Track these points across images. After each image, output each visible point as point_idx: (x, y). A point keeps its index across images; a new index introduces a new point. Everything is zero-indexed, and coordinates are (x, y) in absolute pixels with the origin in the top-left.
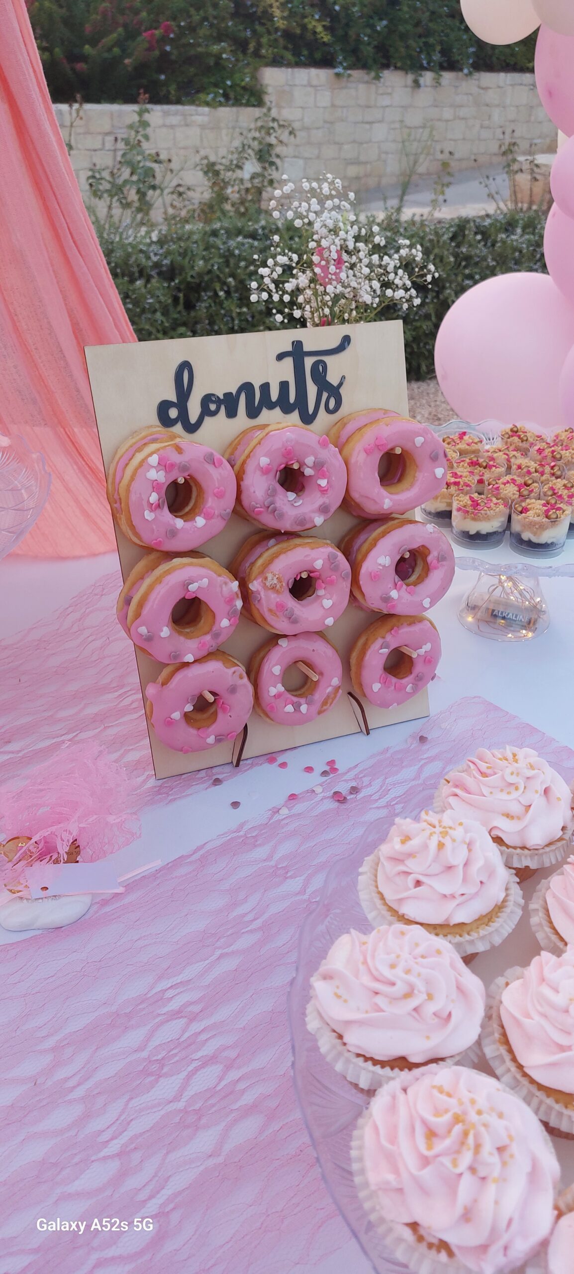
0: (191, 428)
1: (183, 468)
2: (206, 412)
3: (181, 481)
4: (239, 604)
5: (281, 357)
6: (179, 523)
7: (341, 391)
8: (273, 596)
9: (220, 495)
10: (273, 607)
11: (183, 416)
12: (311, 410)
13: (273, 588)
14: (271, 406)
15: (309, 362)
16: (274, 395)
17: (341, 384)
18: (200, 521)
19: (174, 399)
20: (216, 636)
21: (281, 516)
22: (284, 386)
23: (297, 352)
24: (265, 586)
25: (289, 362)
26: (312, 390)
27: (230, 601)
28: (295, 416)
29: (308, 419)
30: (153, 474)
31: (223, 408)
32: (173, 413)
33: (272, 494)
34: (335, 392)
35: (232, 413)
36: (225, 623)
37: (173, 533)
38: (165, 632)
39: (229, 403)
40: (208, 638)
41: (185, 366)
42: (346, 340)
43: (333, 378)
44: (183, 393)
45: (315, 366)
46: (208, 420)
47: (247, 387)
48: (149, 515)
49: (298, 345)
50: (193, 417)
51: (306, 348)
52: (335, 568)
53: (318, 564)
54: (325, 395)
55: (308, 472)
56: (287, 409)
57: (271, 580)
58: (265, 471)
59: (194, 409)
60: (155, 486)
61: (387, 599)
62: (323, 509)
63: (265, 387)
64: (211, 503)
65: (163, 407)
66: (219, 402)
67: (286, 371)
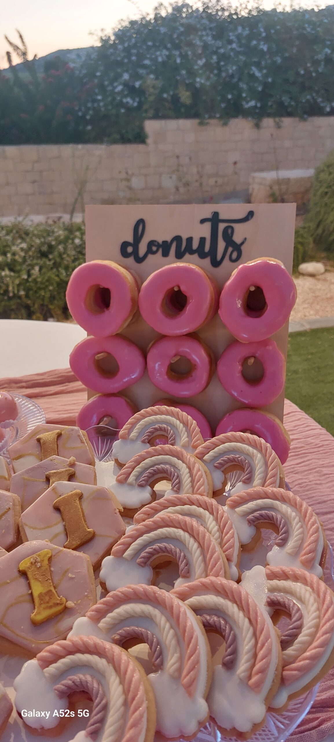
0: (139, 260)
2: (150, 251)
5: (203, 221)
7: (243, 248)
11: (135, 253)
12: (219, 257)
14: (192, 252)
15: (222, 226)
16: (195, 245)
17: (243, 243)
19: (132, 241)
22: (202, 240)
23: (215, 219)
31: (160, 251)
32: (130, 249)
35: (166, 254)
39: (165, 248)
41: (141, 222)
42: (251, 214)
43: (237, 238)
45: (226, 230)
47: (178, 239)
49: (216, 214)
50: (142, 253)
51: (222, 217)
54: (230, 249)
56: (202, 255)
59: (143, 249)
65: (124, 245)
66: (159, 246)
67: (206, 231)
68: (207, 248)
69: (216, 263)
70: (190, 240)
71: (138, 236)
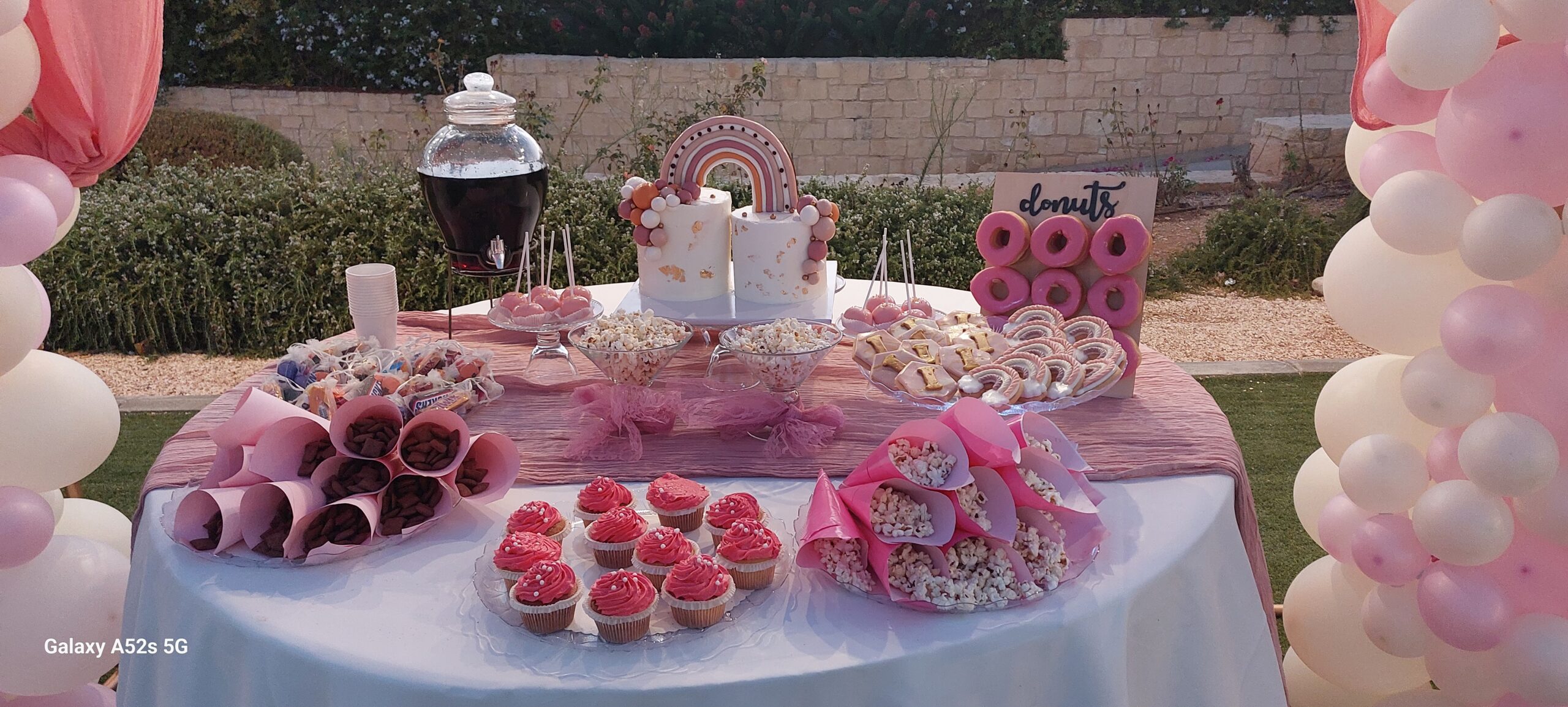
0: (1034, 214)
2: (1042, 207)
3: (1004, 229)
5: (1086, 187)
7: (1115, 208)
11: (1031, 208)
12: (1096, 214)
14: (1076, 210)
15: (1100, 192)
16: (1078, 205)
17: (1116, 205)
19: (1029, 199)
22: (1085, 201)
23: (1095, 186)
25: (1090, 190)
26: (1099, 205)
28: (1087, 217)
31: (1051, 207)
32: (1027, 205)
34: (1111, 208)
35: (1055, 210)
45: (1103, 193)
50: (1036, 209)
51: (1100, 185)
56: (1083, 212)
59: (1037, 205)
69: (1093, 219)
70: (1075, 200)
71: (1034, 197)
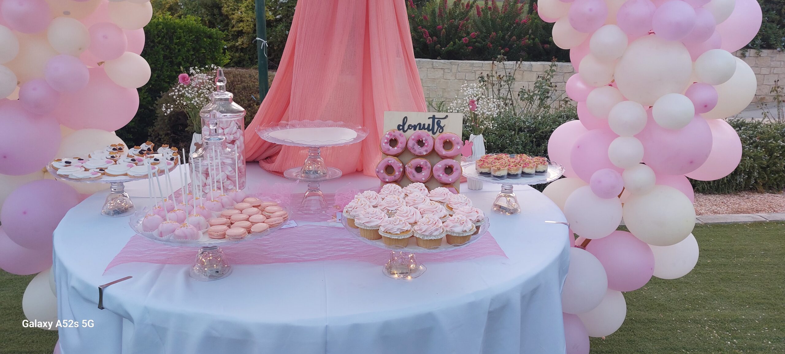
0: (404, 131)
1: (394, 136)
2: (409, 128)
3: (393, 139)
4: (402, 170)
5: (429, 118)
6: (391, 148)
7: (444, 128)
8: (410, 169)
9: (401, 143)
10: (409, 172)
11: (403, 129)
12: (435, 131)
13: (410, 167)
14: (425, 129)
15: (436, 120)
16: (426, 127)
17: (444, 126)
18: (396, 148)
19: (402, 125)
20: (395, 176)
21: (415, 151)
22: (429, 125)
23: (434, 118)
24: (408, 166)
25: (431, 120)
26: (436, 127)
27: (399, 168)
28: (430, 133)
29: (434, 133)
30: (387, 136)
31: (413, 128)
32: (401, 127)
33: (414, 145)
34: (442, 128)
35: (415, 129)
36: (397, 173)
37: (389, 150)
38: (382, 171)
39: (415, 127)
40: (393, 176)
41: (406, 117)
42: (447, 116)
43: (442, 125)
44: (404, 123)
45: (438, 121)
46: (409, 130)
47: (420, 124)
48: (384, 144)
49: (434, 116)
50: (405, 129)
51: (436, 117)
52: (426, 165)
53: (422, 163)
54: (439, 128)
55: (424, 142)
56: (429, 130)
57: (410, 165)
58: (413, 140)
59: (406, 127)
60: (387, 139)
61: (439, 176)
62: (426, 151)
63: (424, 125)
64: (400, 145)
65: (399, 126)
66: (412, 126)
67: (430, 122)
68: (431, 128)
